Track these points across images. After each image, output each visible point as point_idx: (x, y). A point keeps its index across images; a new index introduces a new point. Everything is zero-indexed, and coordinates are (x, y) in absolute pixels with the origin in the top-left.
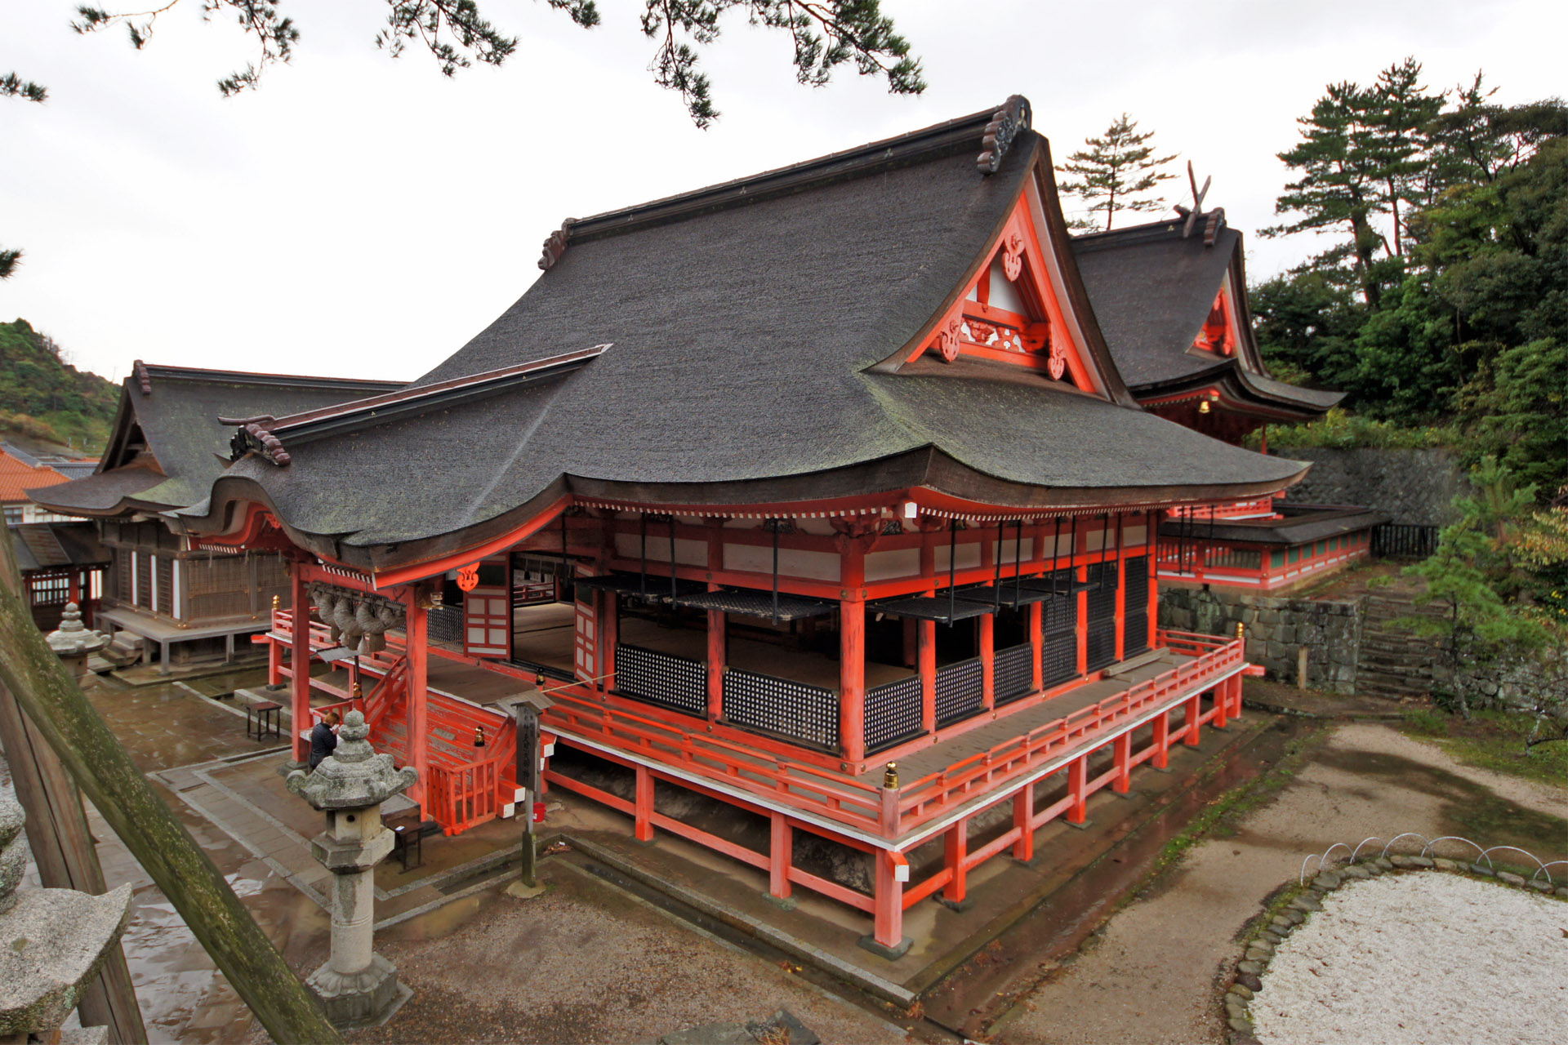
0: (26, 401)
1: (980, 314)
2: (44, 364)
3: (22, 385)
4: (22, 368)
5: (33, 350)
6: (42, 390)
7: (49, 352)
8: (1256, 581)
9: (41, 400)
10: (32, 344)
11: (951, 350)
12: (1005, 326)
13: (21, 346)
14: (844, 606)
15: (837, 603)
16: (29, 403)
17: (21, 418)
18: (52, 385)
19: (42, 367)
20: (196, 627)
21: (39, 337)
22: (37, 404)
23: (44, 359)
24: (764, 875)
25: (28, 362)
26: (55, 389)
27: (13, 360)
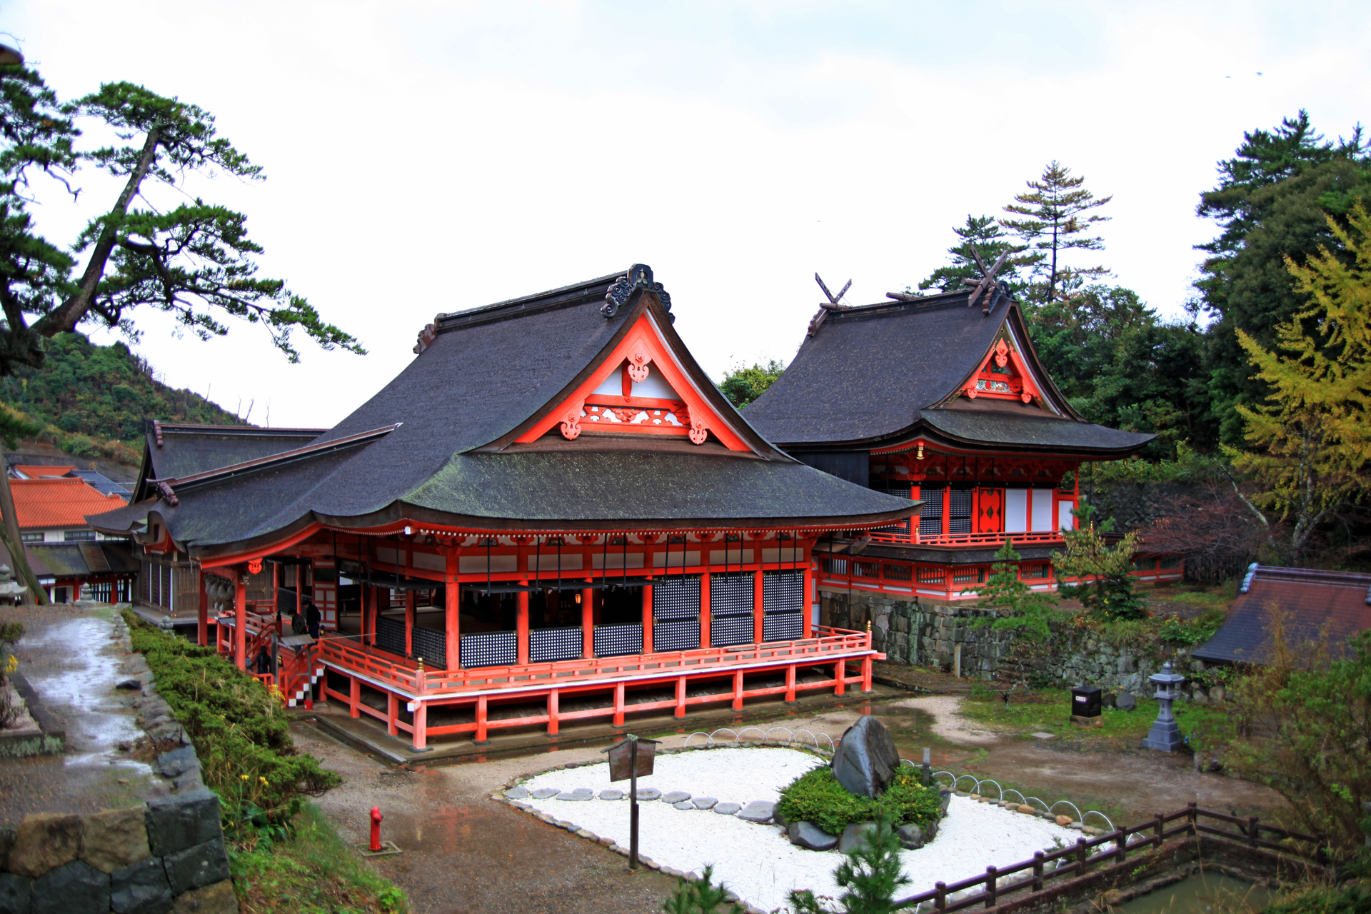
0: (120, 425)
1: (625, 404)
2: (138, 387)
3: (118, 409)
4: (118, 392)
5: (130, 374)
6: (135, 414)
7: (143, 374)
8: (944, 594)
9: (133, 424)
10: (128, 367)
11: (571, 431)
12: (654, 409)
13: (118, 370)
14: (447, 586)
15: (444, 584)
16: (123, 427)
17: (114, 444)
18: (144, 408)
19: (136, 390)
20: (183, 616)
21: (137, 359)
22: (131, 428)
23: (139, 382)
24: (385, 724)
25: (124, 385)
26: (146, 412)
27: (111, 384)
